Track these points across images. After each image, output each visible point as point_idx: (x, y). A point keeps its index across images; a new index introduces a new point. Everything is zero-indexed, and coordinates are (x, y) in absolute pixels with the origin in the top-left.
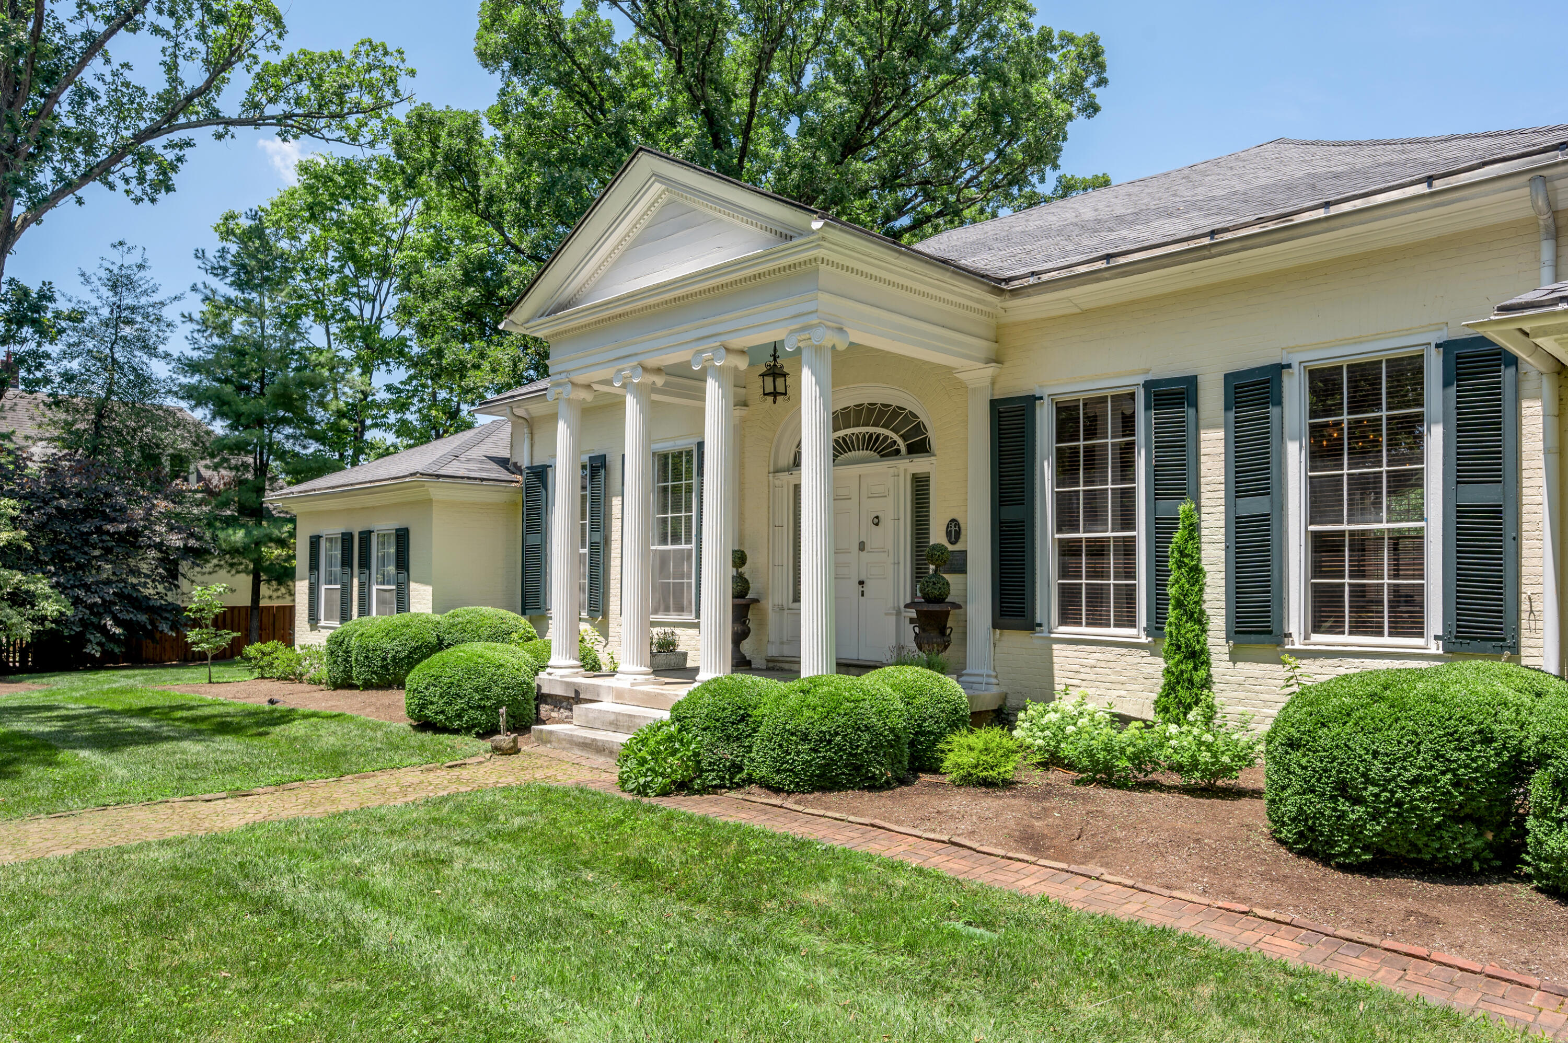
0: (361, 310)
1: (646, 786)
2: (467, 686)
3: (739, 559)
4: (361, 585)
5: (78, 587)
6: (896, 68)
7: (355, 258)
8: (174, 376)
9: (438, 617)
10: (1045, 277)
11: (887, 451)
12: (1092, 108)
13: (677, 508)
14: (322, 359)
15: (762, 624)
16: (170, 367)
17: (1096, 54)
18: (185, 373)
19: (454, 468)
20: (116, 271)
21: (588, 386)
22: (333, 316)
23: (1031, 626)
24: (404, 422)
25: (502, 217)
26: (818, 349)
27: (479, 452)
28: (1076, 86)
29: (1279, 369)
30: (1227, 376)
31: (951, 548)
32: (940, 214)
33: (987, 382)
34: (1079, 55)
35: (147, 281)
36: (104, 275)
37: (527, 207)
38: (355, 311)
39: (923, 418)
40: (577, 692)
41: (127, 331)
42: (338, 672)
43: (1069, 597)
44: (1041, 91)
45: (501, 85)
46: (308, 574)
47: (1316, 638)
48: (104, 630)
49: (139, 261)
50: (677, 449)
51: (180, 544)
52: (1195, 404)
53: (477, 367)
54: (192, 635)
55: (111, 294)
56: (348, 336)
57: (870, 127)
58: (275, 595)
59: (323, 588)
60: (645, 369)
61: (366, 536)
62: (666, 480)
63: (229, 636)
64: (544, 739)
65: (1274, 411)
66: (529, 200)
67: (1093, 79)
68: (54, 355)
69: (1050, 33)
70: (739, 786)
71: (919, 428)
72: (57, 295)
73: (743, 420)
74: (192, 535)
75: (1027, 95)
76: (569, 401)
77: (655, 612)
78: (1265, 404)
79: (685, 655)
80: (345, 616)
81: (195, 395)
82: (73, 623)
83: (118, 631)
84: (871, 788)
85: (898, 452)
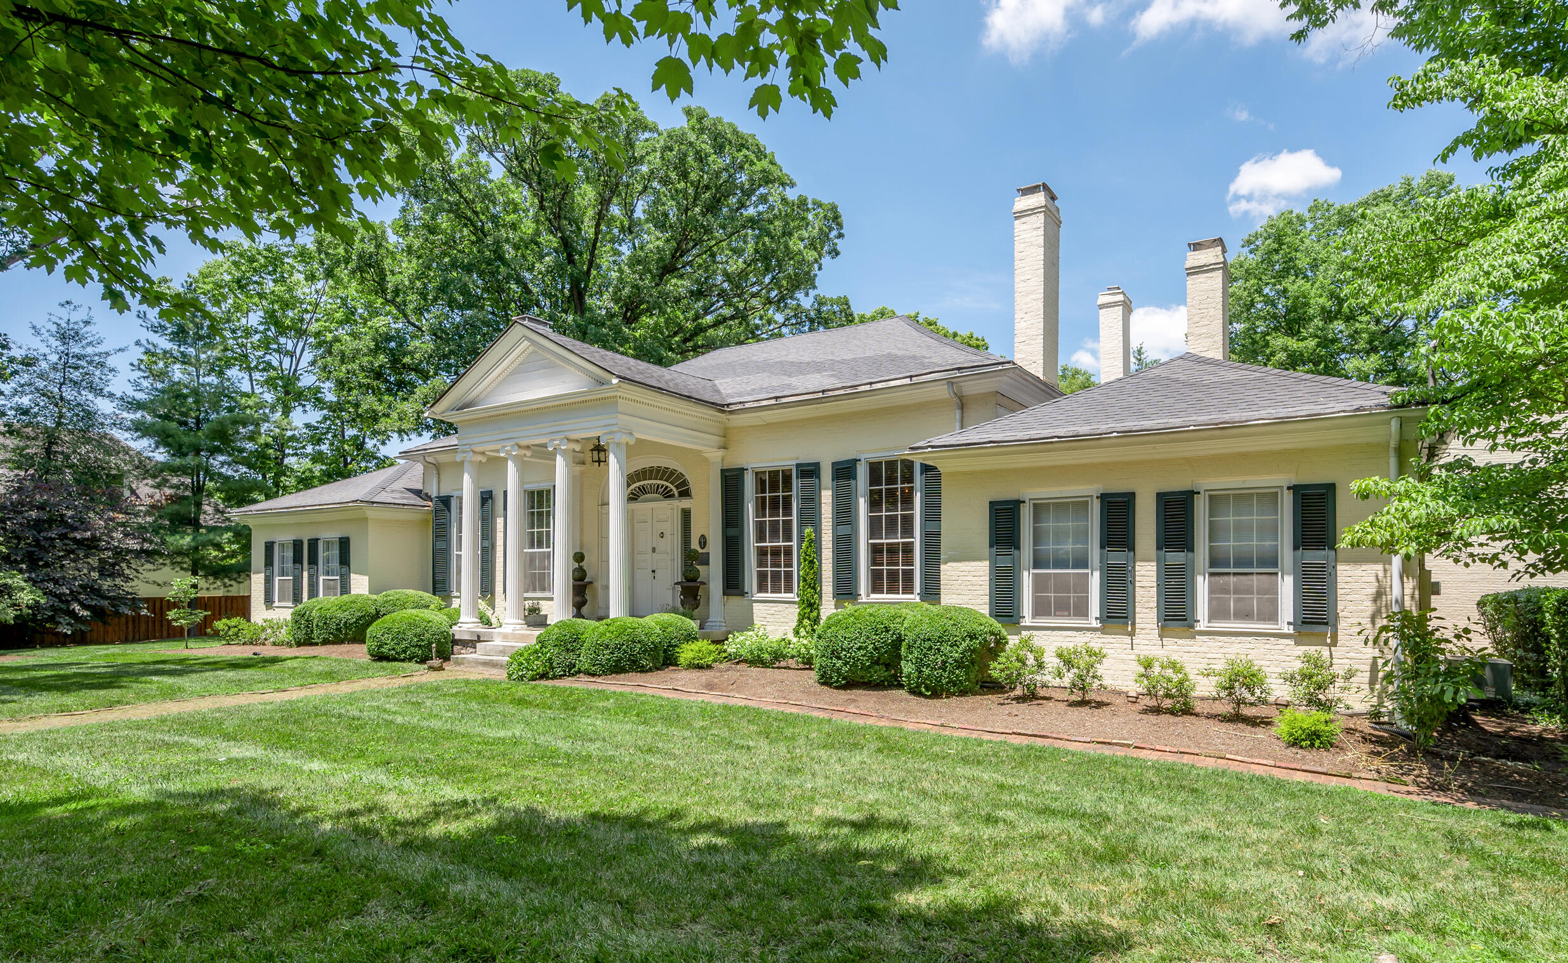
0: (281, 363)
1: (522, 677)
2: (410, 634)
3: (579, 557)
4: (310, 577)
5: (47, 581)
6: (697, 221)
7: (277, 324)
8: (117, 412)
9: (375, 597)
10: (747, 405)
11: (668, 495)
12: (835, 253)
13: (540, 526)
14: (250, 403)
15: (595, 596)
16: (114, 404)
17: (836, 218)
18: (128, 410)
19: (383, 497)
20: (64, 325)
21: (483, 453)
22: (256, 367)
23: (743, 594)
24: (320, 453)
25: (405, 305)
26: (618, 444)
27: (399, 485)
28: (824, 236)
29: (855, 461)
30: (833, 464)
31: (700, 551)
32: (732, 318)
33: (719, 460)
34: (825, 217)
35: (93, 335)
36: (54, 328)
37: (425, 299)
38: (275, 363)
39: (687, 477)
40: (479, 637)
41: (76, 375)
42: (301, 635)
43: (762, 577)
44: (796, 245)
45: (403, 204)
46: (263, 568)
47: (873, 596)
48: (72, 614)
49: (86, 318)
50: (540, 488)
51: (137, 547)
52: (819, 477)
53: (387, 416)
54: (171, 614)
55: (58, 343)
56: (270, 383)
57: (681, 256)
58: (212, 587)
59: (277, 579)
60: (520, 447)
61: (313, 543)
62: (533, 507)
63: (200, 615)
64: (458, 663)
65: (853, 482)
66: (427, 294)
67: (834, 233)
68: (6, 392)
69: (805, 200)
70: (573, 675)
71: (685, 483)
72: (11, 345)
73: (582, 473)
74: (145, 540)
75: (787, 247)
76: (471, 462)
77: (527, 591)
78: (849, 479)
79: (546, 616)
80: (297, 599)
81: (140, 429)
82: (45, 609)
83: (86, 613)
84: (641, 672)
85: (673, 496)
